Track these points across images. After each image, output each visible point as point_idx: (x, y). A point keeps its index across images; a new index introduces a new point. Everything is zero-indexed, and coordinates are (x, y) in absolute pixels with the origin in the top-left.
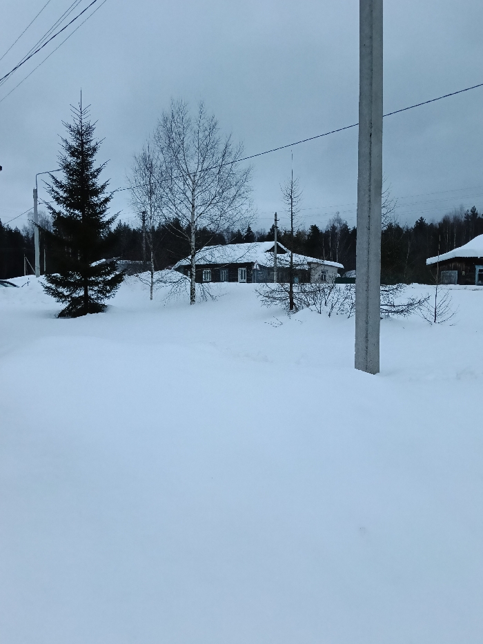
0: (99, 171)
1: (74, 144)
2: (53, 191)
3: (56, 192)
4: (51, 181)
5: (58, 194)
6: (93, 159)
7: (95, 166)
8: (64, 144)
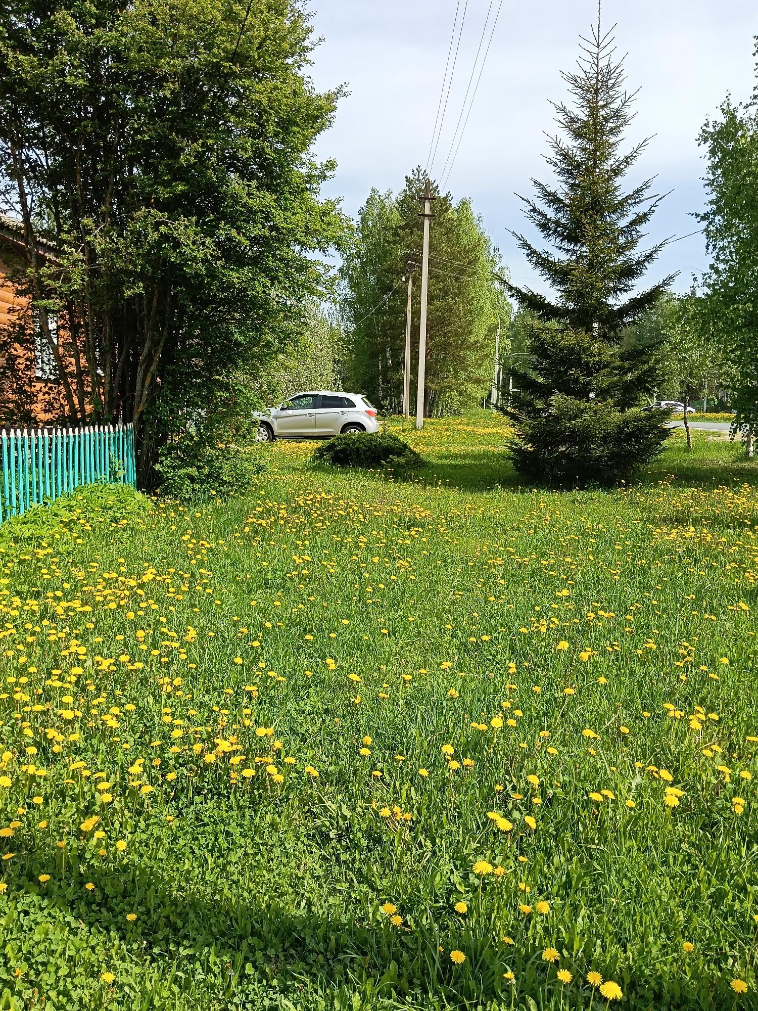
0: (627, 160)
1: (582, 113)
2: (534, 210)
3: (540, 213)
4: (533, 194)
5: (544, 216)
6: (618, 139)
7: (621, 152)
8: (561, 117)
